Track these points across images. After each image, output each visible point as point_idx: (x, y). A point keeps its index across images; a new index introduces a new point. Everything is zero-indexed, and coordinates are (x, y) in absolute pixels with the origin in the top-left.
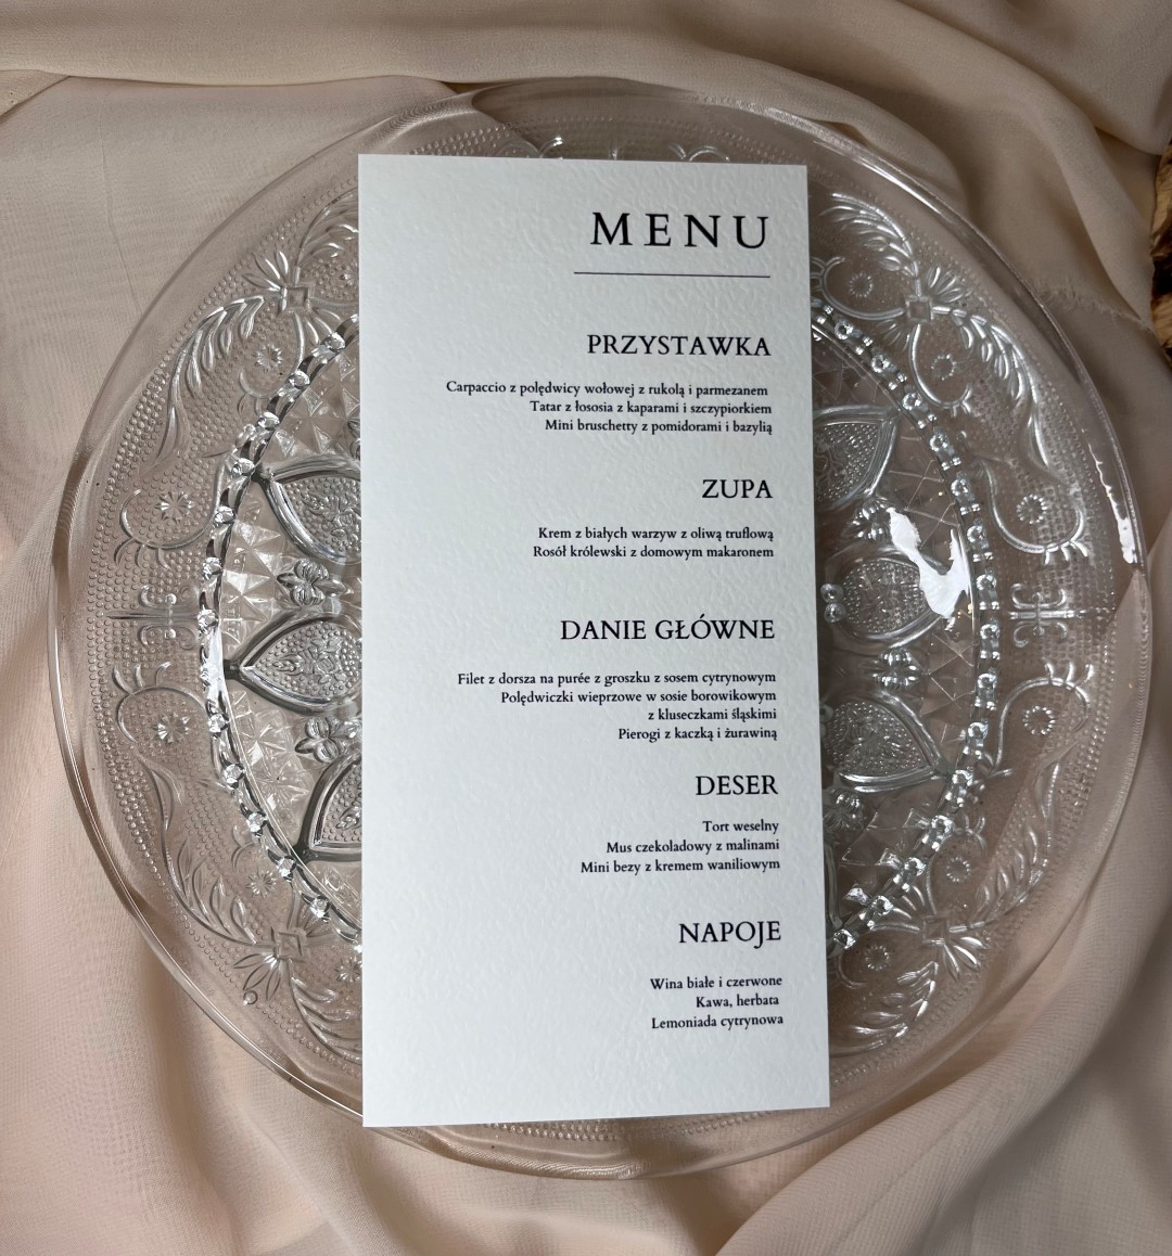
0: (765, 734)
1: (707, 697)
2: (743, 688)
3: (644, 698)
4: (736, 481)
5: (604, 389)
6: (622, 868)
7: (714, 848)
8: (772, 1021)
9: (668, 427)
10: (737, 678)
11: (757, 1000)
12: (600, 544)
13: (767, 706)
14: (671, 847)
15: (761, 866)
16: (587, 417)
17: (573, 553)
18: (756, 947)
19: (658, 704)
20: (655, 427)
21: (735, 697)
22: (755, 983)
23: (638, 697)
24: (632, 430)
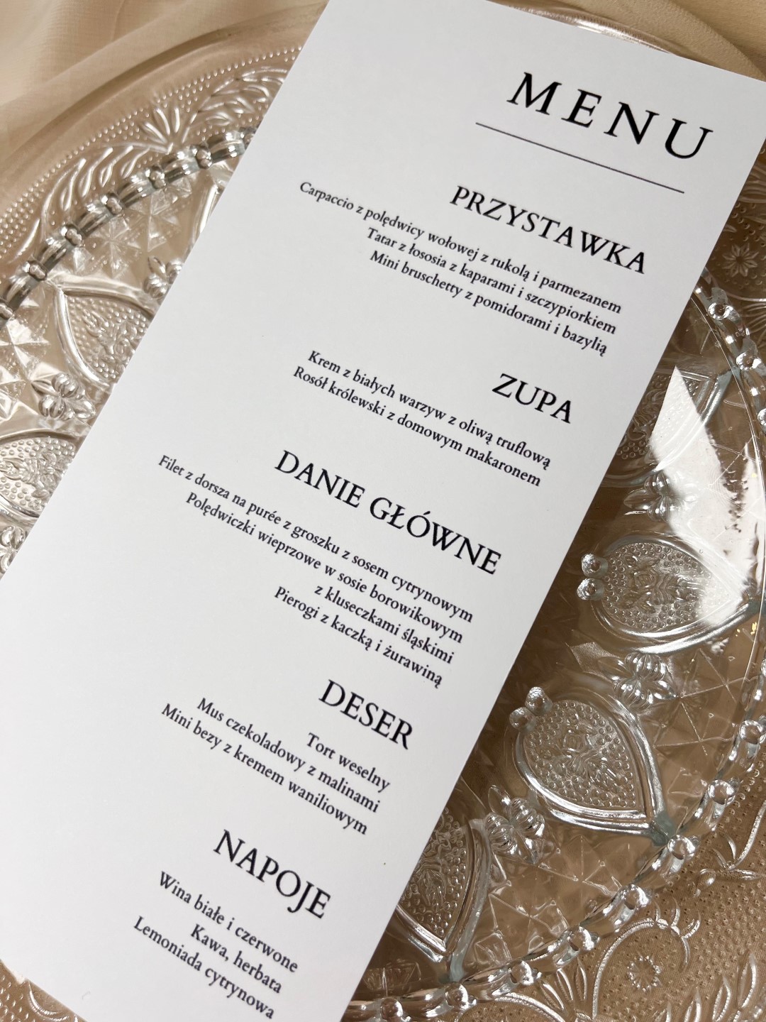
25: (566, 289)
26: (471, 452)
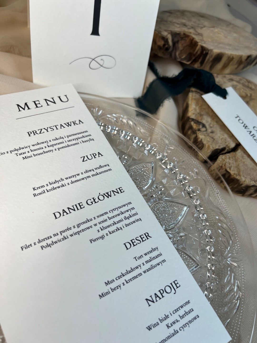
0: (138, 220)
1: (113, 217)
2: (123, 209)
3: (93, 226)
4: (91, 155)
5: (38, 144)
6: (114, 289)
7: (142, 265)
8: (195, 318)
9: (63, 148)
10: (120, 207)
11: (187, 313)
12: (55, 185)
13: (133, 212)
14: (128, 272)
15: (160, 264)
16: (35, 153)
17: (48, 191)
18: (175, 293)
19: (99, 226)
20: (59, 149)
21: (122, 213)
22: (182, 307)
23: (91, 227)
24: (52, 151)
25: (73, 135)
26: (93, 175)
